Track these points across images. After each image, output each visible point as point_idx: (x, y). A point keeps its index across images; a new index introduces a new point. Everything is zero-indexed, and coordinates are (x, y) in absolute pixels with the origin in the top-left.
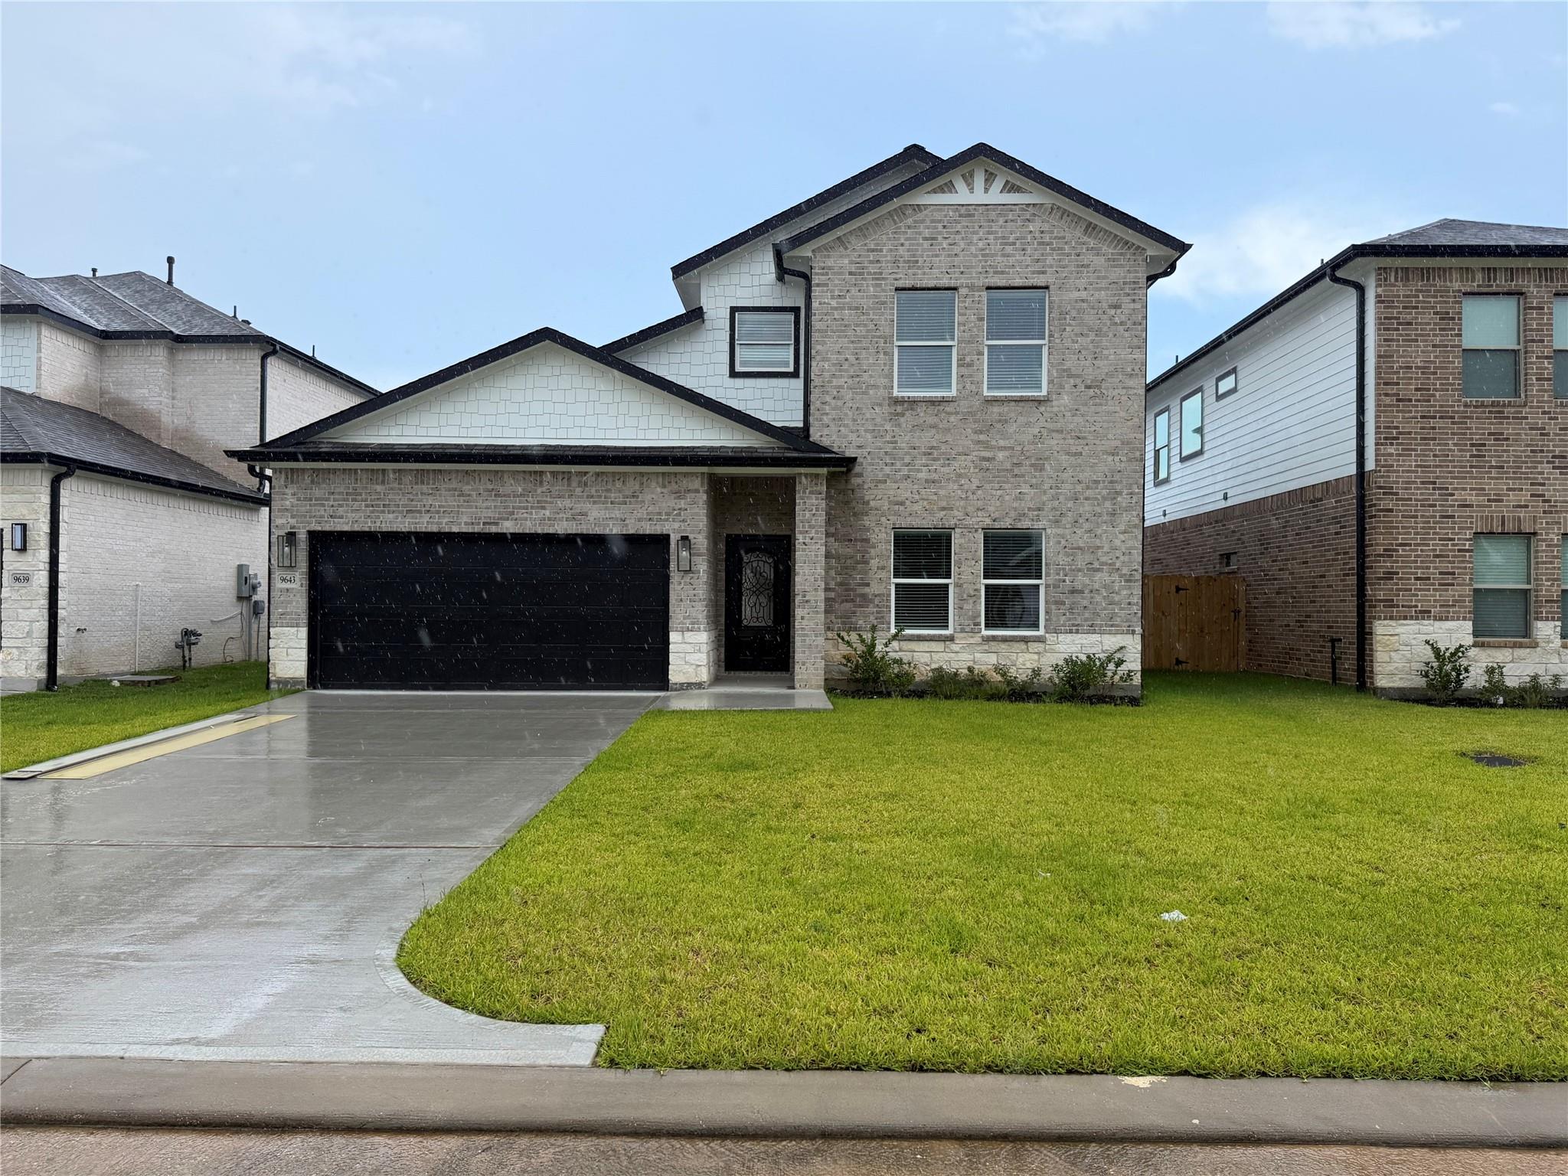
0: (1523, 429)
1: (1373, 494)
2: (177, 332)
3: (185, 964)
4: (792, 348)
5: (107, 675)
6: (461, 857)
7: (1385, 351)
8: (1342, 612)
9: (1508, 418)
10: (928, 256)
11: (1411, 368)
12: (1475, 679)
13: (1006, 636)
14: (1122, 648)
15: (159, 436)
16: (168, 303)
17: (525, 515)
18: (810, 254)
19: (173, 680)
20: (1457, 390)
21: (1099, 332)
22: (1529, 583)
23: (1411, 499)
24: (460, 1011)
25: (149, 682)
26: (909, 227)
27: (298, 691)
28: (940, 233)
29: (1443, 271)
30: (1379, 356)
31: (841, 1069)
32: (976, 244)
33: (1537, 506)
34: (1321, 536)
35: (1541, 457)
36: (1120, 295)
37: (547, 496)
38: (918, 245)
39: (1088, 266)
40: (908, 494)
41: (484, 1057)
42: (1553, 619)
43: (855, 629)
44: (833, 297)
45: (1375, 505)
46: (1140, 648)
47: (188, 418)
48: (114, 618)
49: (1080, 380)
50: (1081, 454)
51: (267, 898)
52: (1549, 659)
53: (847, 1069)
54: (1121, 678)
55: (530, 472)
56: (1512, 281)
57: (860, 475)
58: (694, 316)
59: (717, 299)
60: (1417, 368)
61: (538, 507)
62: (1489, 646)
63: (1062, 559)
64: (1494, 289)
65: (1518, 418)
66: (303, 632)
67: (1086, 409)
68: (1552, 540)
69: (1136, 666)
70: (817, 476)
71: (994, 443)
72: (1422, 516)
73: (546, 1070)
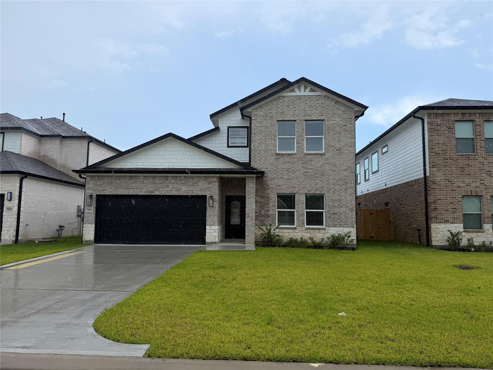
0: (476, 163)
1: (429, 183)
2: (63, 135)
3: (28, 324)
4: (246, 139)
5: (34, 239)
6: (124, 294)
7: (431, 139)
8: (421, 221)
9: (471, 159)
10: (287, 111)
11: (439, 144)
12: (464, 243)
13: (313, 228)
14: (350, 232)
15: (56, 166)
16: (62, 127)
17: (162, 189)
18: (251, 111)
19: (54, 241)
20: (454, 151)
21: (340, 133)
22: (481, 212)
23: (441, 185)
24: (108, 340)
25: (47, 241)
26: (281, 103)
27: (91, 244)
28: (291, 104)
29: (448, 114)
30: (429, 140)
31: (221, 359)
32: (302, 107)
33: (482, 187)
34: (414, 197)
35: (483, 171)
36: (346, 122)
37: (169, 184)
38: (284, 108)
39: (336, 114)
40: (281, 183)
41: (110, 354)
42: (489, 223)
43: (265, 225)
44: (258, 123)
45: (430, 187)
46: (356, 232)
47: (65, 161)
48: (37, 221)
49: (334, 148)
50: (335, 171)
51: (60, 305)
52: (489, 236)
53: (223, 359)
54: (350, 241)
55: (164, 176)
56: (470, 117)
57: (266, 177)
58: (217, 129)
59: (224, 124)
60: (441, 144)
61: (166, 187)
62: (469, 232)
63: (331, 203)
64: (465, 119)
65: (474, 159)
66: (93, 226)
67: (336, 157)
68: (488, 198)
69: (355, 238)
70: (252, 177)
71: (308, 167)
72: (445, 190)
73: (128, 358)
